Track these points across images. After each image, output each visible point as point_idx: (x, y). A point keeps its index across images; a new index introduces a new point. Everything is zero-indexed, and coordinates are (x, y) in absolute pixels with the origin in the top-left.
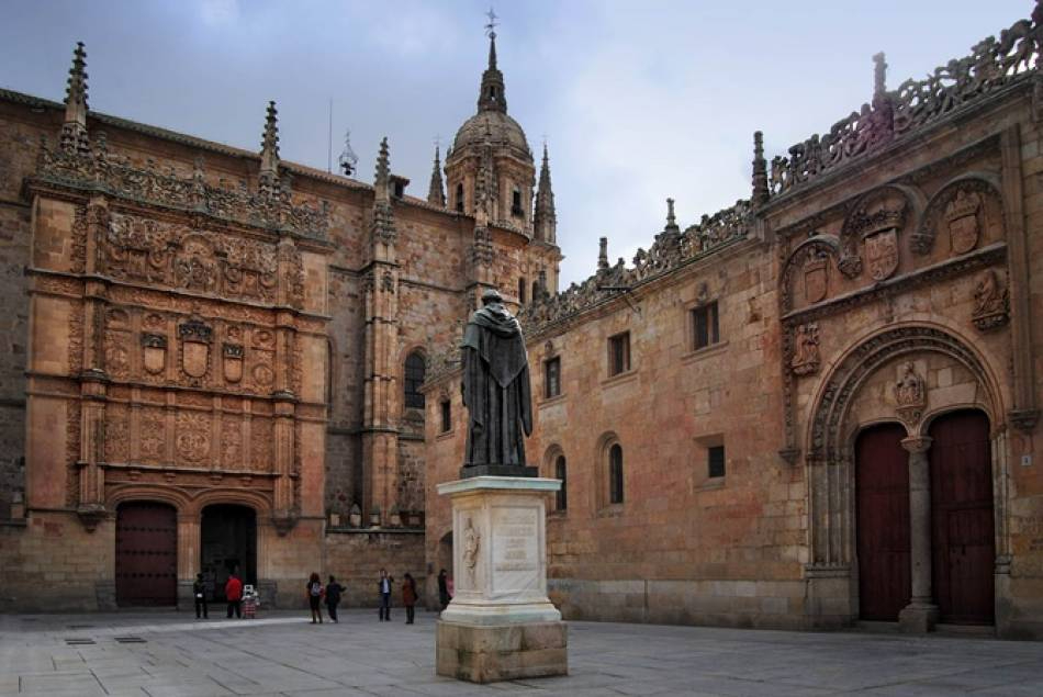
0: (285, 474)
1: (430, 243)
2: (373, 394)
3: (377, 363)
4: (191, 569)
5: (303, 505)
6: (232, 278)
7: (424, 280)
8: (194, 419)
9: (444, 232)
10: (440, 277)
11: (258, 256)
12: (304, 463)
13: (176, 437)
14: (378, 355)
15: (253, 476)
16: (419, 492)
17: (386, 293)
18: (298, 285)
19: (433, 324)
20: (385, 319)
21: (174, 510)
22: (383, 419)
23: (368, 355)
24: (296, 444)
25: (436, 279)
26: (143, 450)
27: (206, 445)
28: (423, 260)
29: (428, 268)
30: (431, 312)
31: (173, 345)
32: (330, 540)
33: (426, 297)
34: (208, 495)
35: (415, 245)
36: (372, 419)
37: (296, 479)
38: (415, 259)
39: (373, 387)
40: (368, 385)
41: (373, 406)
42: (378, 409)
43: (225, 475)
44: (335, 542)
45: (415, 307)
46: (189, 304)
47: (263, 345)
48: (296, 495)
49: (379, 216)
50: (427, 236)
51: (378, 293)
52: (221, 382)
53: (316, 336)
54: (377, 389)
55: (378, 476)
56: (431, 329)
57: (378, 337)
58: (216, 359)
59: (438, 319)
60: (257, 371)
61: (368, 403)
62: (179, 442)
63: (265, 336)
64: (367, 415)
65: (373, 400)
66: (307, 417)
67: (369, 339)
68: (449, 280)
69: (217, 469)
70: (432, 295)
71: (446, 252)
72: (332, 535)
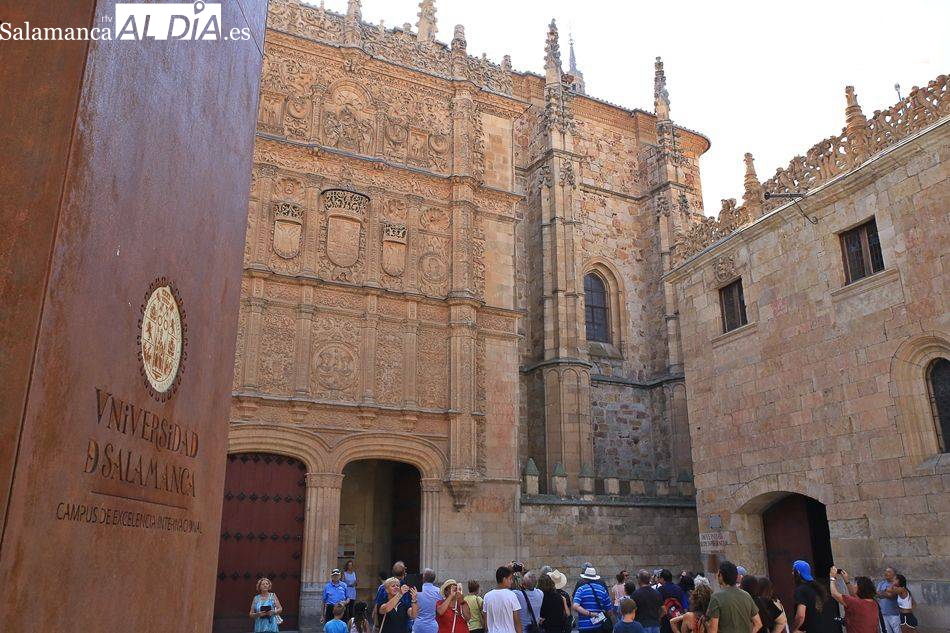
0: (467, 412)
1: (602, 143)
2: (556, 315)
3: (561, 275)
4: (324, 565)
5: (488, 462)
6: (394, 138)
7: (600, 184)
8: (337, 327)
9: (618, 131)
10: (618, 181)
11: (427, 113)
12: (489, 397)
13: (312, 354)
14: (561, 265)
15: (420, 415)
16: (610, 452)
17: (568, 188)
18: (478, 153)
19: (613, 236)
20: (568, 219)
21: (303, 467)
22: (571, 347)
23: (547, 266)
24: (479, 368)
25: (613, 183)
26: (262, 371)
27: (353, 366)
28: (597, 161)
29: (604, 171)
30: (610, 222)
31: (315, 221)
32: (527, 516)
33: (604, 204)
34: (354, 443)
35: (587, 144)
36: (557, 349)
37: (480, 420)
38: (589, 160)
39: (556, 305)
40: (548, 304)
41: (557, 330)
42: (563, 335)
43: (380, 412)
44: (533, 520)
45: (591, 215)
46: (337, 168)
47: (433, 227)
48: (480, 446)
49: (553, 100)
50: (600, 136)
51: (558, 189)
52: (377, 276)
53: (501, 218)
54: (562, 308)
55: (567, 427)
56: (612, 243)
57: (560, 242)
58: (372, 243)
59: (618, 230)
60: (426, 261)
61: (549, 327)
62: (316, 360)
63: (436, 215)
64: (549, 343)
65: (556, 323)
66: (492, 330)
67: (547, 246)
68: (629, 185)
69: (369, 402)
70: (610, 201)
71: (623, 154)
72: (529, 509)
